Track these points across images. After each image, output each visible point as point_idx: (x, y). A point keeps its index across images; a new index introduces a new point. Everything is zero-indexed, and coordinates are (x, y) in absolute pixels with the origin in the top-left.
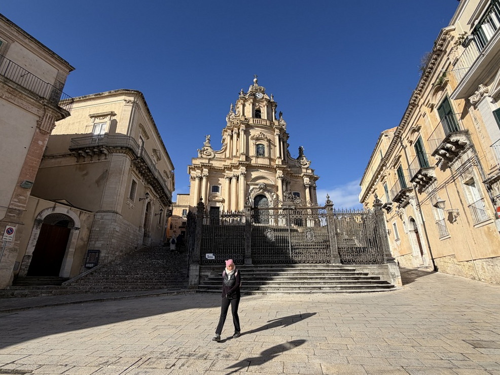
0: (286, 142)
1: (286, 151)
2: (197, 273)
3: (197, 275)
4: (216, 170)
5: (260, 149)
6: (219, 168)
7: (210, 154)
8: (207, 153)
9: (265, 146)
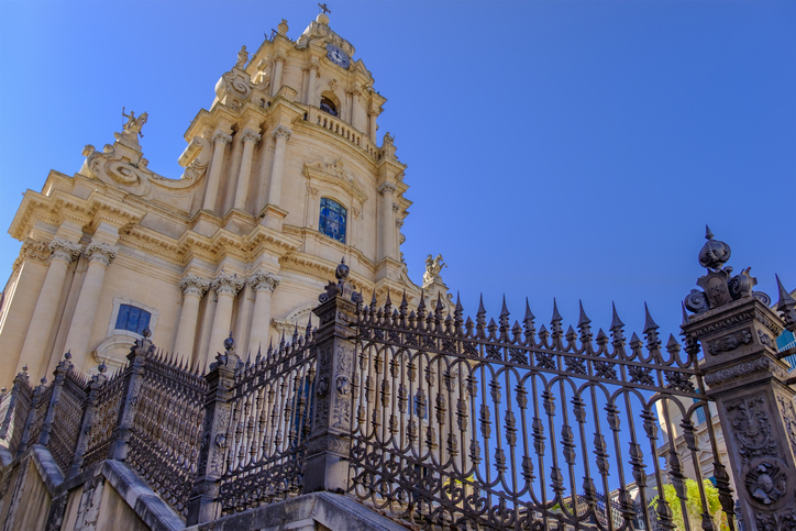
4: (148, 246)
5: (332, 215)
6: (161, 240)
7: (135, 178)
8: (123, 171)
9: (349, 212)
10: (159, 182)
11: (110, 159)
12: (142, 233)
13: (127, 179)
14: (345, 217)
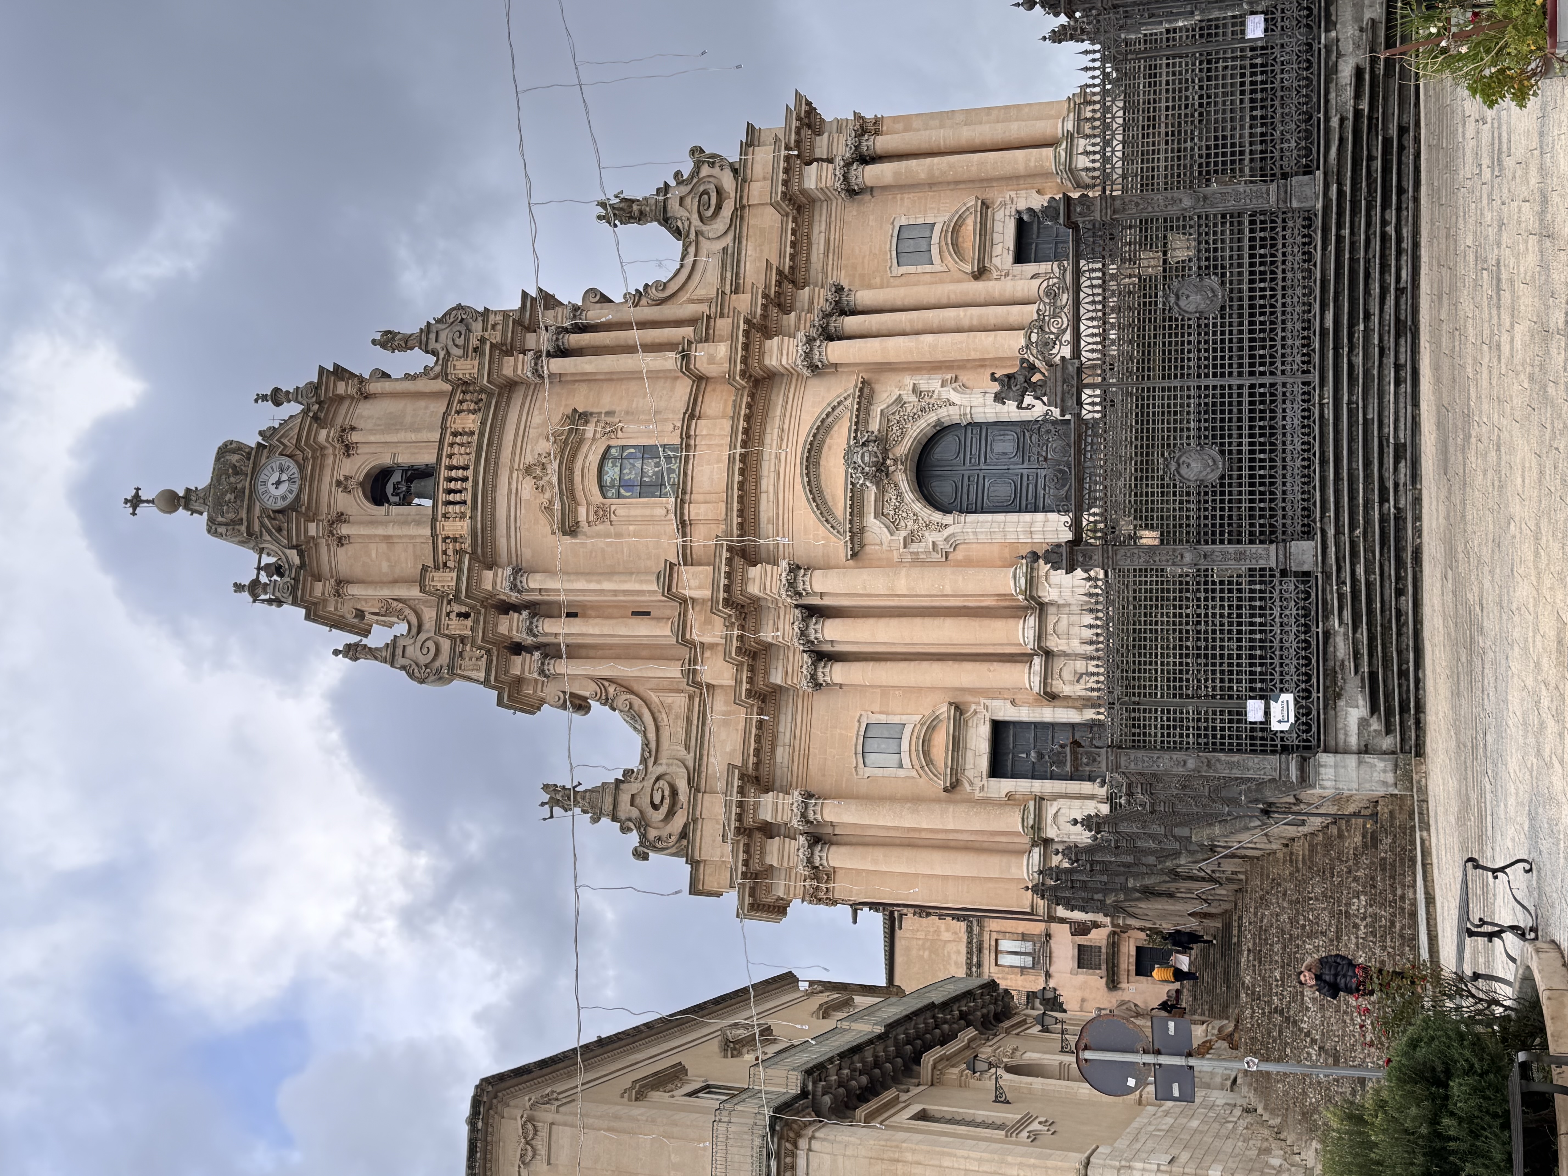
0: (576, 308)
1: (632, 314)
2: (1352, 761)
3: (1360, 763)
4: (767, 746)
5: (631, 475)
6: (754, 730)
7: (661, 783)
8: (657, 801)
9: (612, 443)
10: (653, 745)
11: (642, 825)
12: (752, 760)
13: (667, 793)
14: (623, 448)
